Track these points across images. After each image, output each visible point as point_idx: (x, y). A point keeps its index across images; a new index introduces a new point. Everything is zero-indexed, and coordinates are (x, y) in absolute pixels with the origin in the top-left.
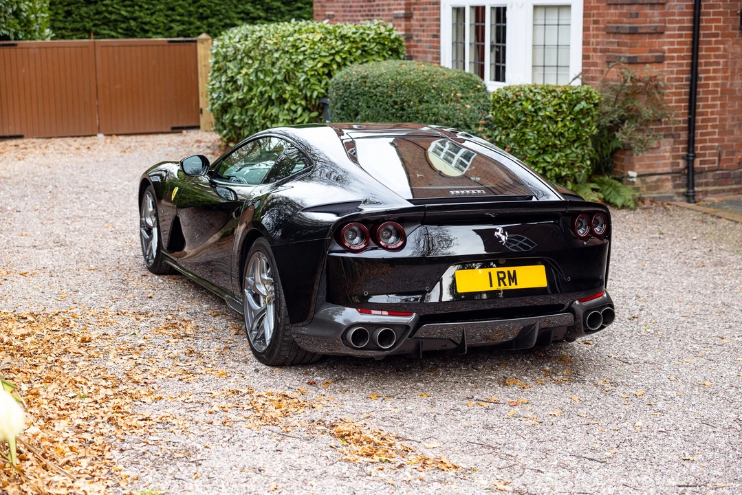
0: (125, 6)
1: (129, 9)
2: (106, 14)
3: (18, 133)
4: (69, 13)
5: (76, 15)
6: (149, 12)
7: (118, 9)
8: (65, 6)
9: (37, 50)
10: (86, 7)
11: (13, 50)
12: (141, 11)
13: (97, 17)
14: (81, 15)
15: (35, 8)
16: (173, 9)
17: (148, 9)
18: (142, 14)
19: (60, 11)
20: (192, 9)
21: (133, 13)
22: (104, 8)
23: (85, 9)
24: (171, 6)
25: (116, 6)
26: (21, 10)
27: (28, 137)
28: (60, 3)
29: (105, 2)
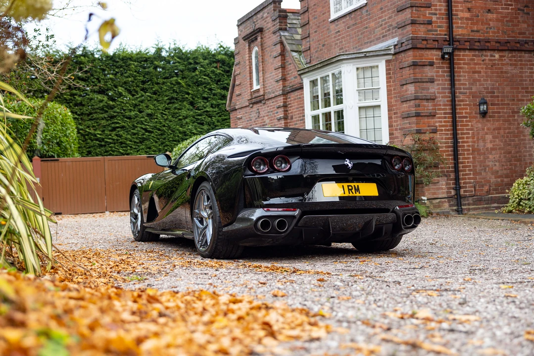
0: (122, 147)
1: (124, 149)
2: (111, 152)
3: (59, 212)
5: (94, 153)
6: (136, 150)
8: (87, 148)
9: (70, 163)
10: (99, 148)
11: (56, 163)
12: (131, 150)
13: (106, 154)
14: (96, 153)
15: (70, 141)
16: (150, 148)
17: (135, 149)
18: (132, 151)
19: (84, 151)
20: (160, 147)
21: (127, 151)
22: (110, 149)
24: (149, 146)
25: (117, 147)
26: (62, 142)
27: (64, 214)
28: (85, 147)
29: (110, 145)
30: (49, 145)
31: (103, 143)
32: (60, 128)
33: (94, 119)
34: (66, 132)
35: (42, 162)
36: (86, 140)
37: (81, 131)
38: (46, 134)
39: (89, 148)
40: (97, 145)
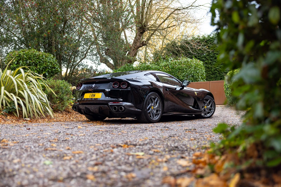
9: (195, 84)
15: (199, 75)
28: (219, 76)
32: (193, 70)
33: (223, 64)
34: (197, 71)
36: (220, 73)
37: (217, 70)
38: (185, 73)
39: (221, 77)
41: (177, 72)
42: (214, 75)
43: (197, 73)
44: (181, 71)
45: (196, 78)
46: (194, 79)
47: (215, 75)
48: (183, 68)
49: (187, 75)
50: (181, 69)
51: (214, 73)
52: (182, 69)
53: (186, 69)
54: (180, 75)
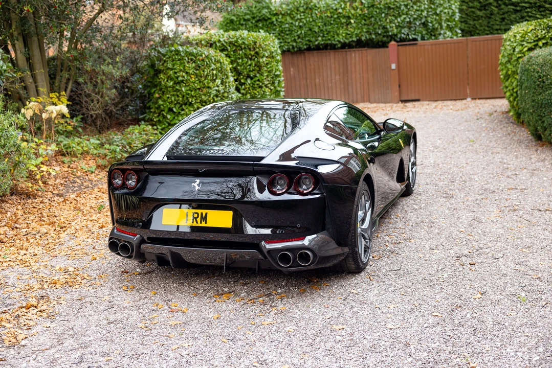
0: (541, 12)
1: (543, 13)
2: (527, 18)
3: (417, 98)
4: (503, 19)
7: (536, 14)
9: (430, 47)
11: (415, 47)
19: (497, 19)
22: (525, 14)
23: (514, 16)
27: (423, 100)
28: (498, 13)
29: (526, 10)
30: (410, 28)
31: (518, 8)
34: (435, 9)
35: (400, 47)
36: (500, 5)
38: (404, 16)
39: (503, 14)
40: (512, 10)
41: (383, 15)
42: (485, 10)
43: (437, 15)
44: (393, 11)
45: (434, 29)
46: (427, 30)
47: (488, 10)
48: (398, 5)
49: (410, 22)
50: (393, 8)
51: (485, 6)
52: (397, 7)
53: (406, 6)
54: (391, 22)
